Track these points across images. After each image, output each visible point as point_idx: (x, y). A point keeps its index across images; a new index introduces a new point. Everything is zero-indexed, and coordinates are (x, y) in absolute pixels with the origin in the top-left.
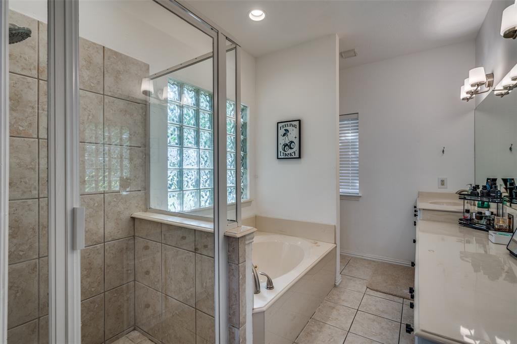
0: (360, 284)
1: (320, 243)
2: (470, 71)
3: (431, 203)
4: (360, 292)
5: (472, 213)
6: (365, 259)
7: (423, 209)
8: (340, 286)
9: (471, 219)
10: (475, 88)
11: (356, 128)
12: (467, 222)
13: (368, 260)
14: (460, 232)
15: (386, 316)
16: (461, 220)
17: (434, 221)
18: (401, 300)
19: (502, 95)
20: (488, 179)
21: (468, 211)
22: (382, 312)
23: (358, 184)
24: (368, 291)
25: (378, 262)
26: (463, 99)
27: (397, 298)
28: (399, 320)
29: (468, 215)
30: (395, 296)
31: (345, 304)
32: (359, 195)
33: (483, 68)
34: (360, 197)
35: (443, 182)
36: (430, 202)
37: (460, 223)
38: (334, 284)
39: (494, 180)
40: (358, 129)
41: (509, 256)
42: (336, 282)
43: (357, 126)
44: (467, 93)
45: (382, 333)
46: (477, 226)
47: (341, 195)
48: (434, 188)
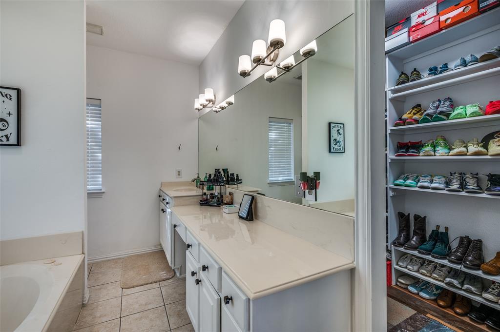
0: (113, 288)
1: (59, 260)
2: (206, 90)
3: (174, 191)
4: (116, 297)
5: (208, 195)
6: (109, 260)
7: (175, 197)
8: (90, 302)
9: (207, 199)
10: (207, 103)
11: (99, 116)
12: (205, 202)
13: (113, 260)
14: (201, 210)
15: (150, 307)
16: (201, 201)
17: (183, 205)
18: (157, 285)
19: (217, 112)
20: (216, 169)
21: (205, 194)
22: (146, 305)
23: (101, 179)
24: (125, 292)
25: (124, 258)
26: (196, 109)
27: (153, 284)
28: (162, 304)
29: (205, 197)
30: (152, 283)
31: (104, 319)
32: (102, 191)
33: (212, 90)
34: (104, 192)
35: (179, 173)
36: (174, 189)
37: (200, 204)
38: (81, 303)
39: (219, 170)
40: (100, 117)
41: (238, 220)
42: (84, 299)
43: (100, 114)
44: (201, 105)
45: (152, 326)
46: (211, 204)
47: (88, 193)
48: (173, 178)
